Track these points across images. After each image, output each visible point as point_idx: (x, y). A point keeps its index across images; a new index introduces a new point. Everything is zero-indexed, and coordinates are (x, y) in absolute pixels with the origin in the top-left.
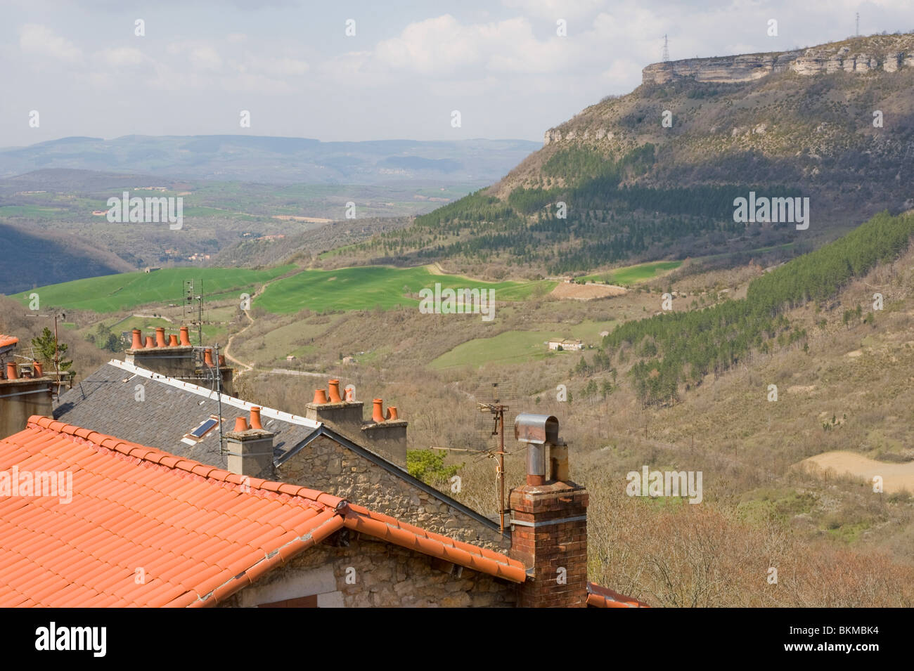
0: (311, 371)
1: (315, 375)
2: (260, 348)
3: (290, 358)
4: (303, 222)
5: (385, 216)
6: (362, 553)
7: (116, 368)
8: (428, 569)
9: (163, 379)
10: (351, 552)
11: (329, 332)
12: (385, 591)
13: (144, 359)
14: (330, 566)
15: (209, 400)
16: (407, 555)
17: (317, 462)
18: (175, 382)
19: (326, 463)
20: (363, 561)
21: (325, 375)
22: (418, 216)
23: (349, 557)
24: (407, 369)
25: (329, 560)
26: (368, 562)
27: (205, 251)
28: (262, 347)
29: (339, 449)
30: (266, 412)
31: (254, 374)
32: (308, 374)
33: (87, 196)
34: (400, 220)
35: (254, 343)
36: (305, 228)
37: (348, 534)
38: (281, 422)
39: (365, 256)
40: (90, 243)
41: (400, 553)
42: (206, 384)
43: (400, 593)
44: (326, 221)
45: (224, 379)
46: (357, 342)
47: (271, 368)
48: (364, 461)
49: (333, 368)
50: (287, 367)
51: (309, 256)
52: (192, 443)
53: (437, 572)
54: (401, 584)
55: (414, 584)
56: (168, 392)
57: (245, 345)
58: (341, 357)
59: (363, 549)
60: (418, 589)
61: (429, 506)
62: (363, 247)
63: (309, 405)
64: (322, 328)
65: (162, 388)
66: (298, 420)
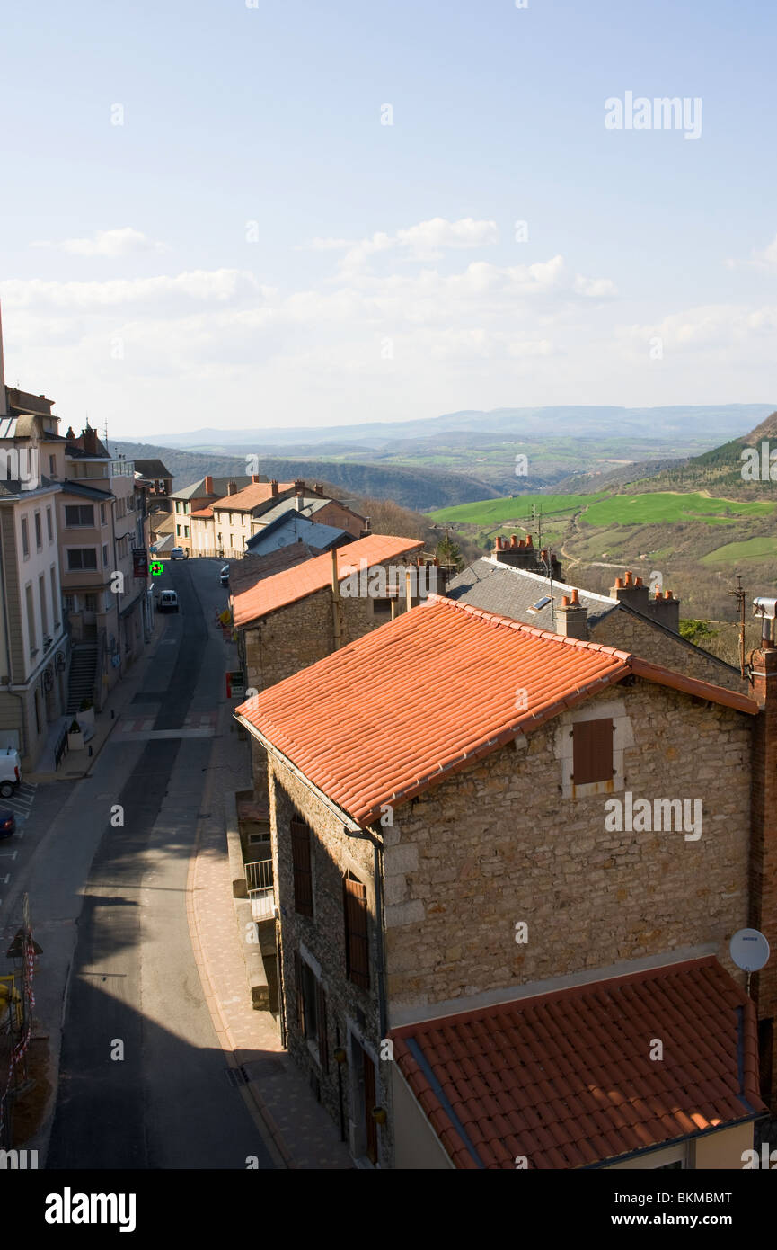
0: (618, 564)
1: (621, 566)
2: (585, 549)
3: (604, 555)
4: (614, 463)
5: (669, 458)
6: (643, 691)
7: (485, 562)
8: (690, 703)
9: (514, 570)
10: (637, 691)
11: (632, 537)
12: (660, 717)
13: (502, 557)
14: (622, 699)
15: (545, 584)
16: (675, 693)
17: (617, 628)
18: (523, 572)
19: (623, 628)
20: (645, 696)
21: (628, 567)
22: (693, 458)
23: (635, 693)
24: (684, 563)
25: (621, 695)
26: (648, 698)
27: (549, 484)
28: (586, 548)
29: (632, 619)
30: (582, 593)
31: (581, 566)
32: (616, 566)
33: (472, 449)
34: (681, 460)
35: (580, 545)
36: (615, 467)
37: (634, 679)
38: (592, 600)
39: (656, 486)
40: (474, 479)
41: (670, 692)
42: (542, 574)
43: (670, 719)
44: (629, 462)
45: (556, 571)
46: (650, 544)
47: (591, 561)
48: (649, 628)
49: (633, 562)
50: (603, 561)
51: (618, 486)
52: (533, 612)
53: (696, 705)
54: (670, 713)
55: (680, 713)
56: (519, 578)
57: (575, 547)
58: (639, 555)
59: (645, 689)
60: (683, 717)
61: (693, 659)
62: (655, 480)
63: (611, 589)
64: (626, 535)
65: (515, 576)
66: (604, 599)
